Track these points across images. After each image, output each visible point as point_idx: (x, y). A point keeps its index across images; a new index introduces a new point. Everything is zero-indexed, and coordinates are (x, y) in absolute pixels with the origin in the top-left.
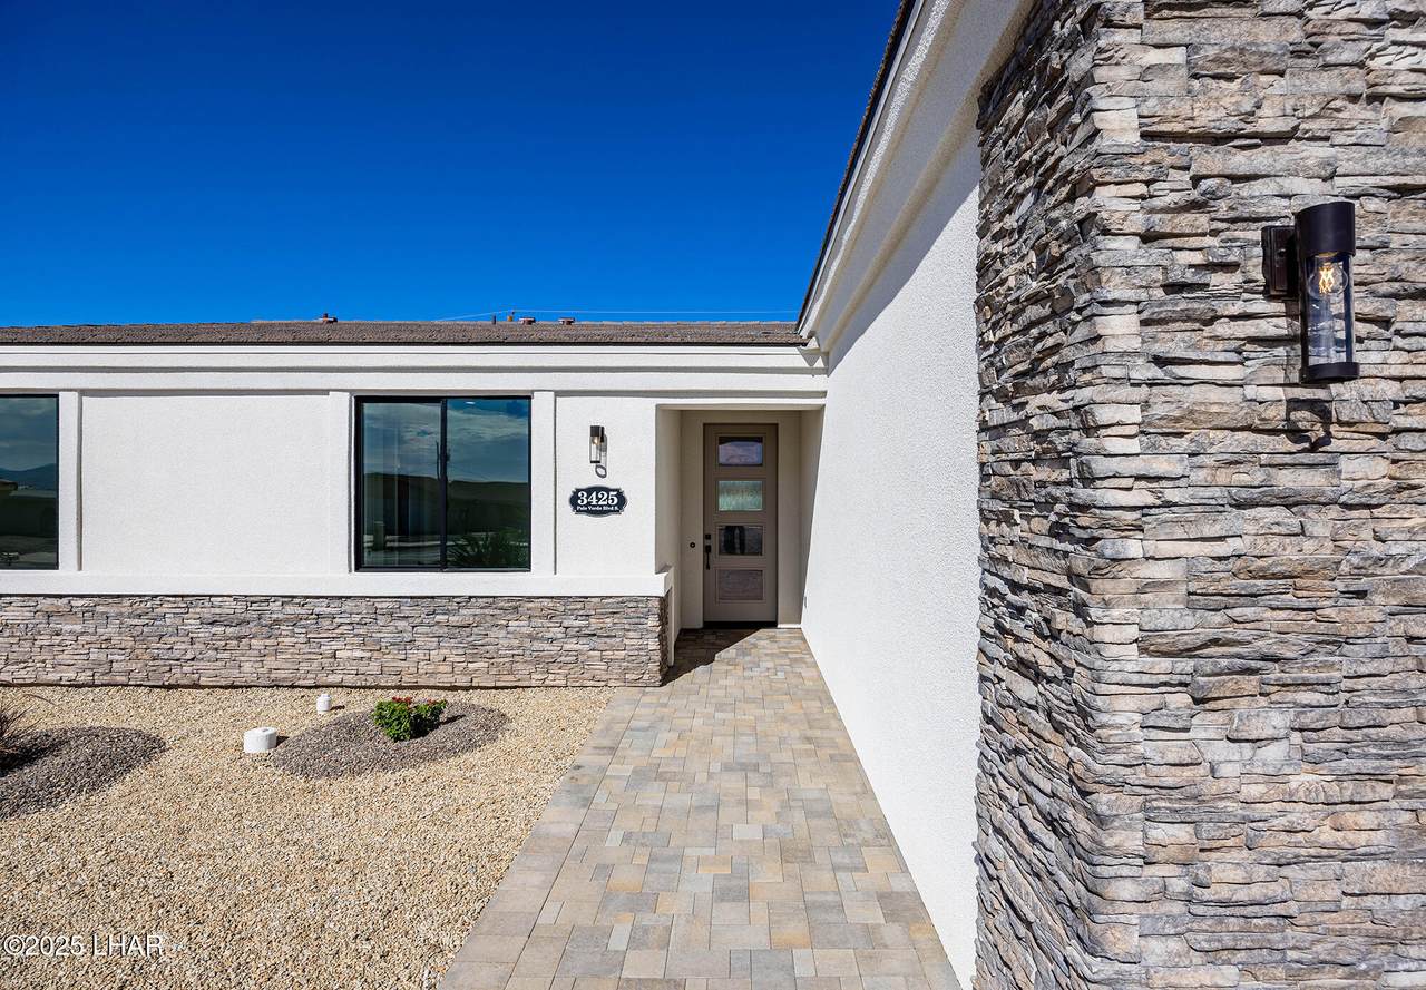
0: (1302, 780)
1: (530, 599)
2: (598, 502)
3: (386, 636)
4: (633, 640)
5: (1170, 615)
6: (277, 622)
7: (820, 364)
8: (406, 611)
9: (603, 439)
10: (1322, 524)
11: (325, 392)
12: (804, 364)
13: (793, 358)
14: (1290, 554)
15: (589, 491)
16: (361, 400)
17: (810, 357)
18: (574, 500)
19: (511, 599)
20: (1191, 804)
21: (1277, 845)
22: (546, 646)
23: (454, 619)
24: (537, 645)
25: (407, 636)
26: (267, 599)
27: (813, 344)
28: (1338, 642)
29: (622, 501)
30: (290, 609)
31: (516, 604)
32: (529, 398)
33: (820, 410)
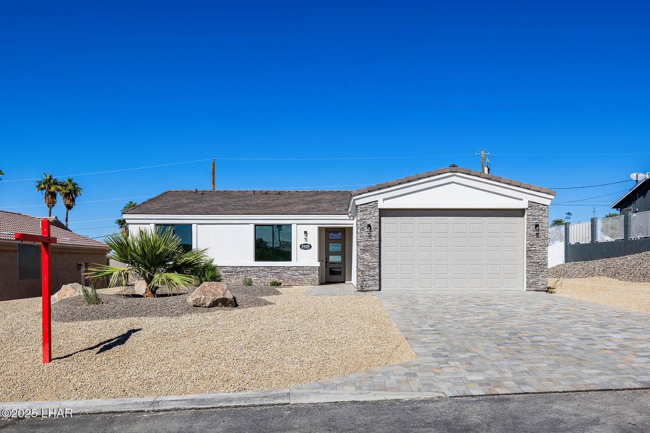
0: (370, 258)
1: (292, 267)
2: (306, 247)
3: (262, 275)
4: (313, 275)
5: (362, 248)
6: (239, 272)
7: (352, 218)
8: (266, 270)
9: (307, 234)
10: (371, 242)
11: (249, 224)
12: (349, 218)
13: (346, 217)
14: (369, 244)
15: (304, 245)
16: (256, 225)
17: (350, 217)
18: (301, 246)
19: (288, 267)
20: (363, 259)
21: (368, 261)
22: (295, 277)
23: (276, 271)
24: (293, 277)
25: (266, 275)
26: (237, 267)
27: (350, 214)
28: (372, 249)
29: (311, 247)
30: (241, 269)
31: (289, 268)
32: (291, 225)
33: (353, 227)
